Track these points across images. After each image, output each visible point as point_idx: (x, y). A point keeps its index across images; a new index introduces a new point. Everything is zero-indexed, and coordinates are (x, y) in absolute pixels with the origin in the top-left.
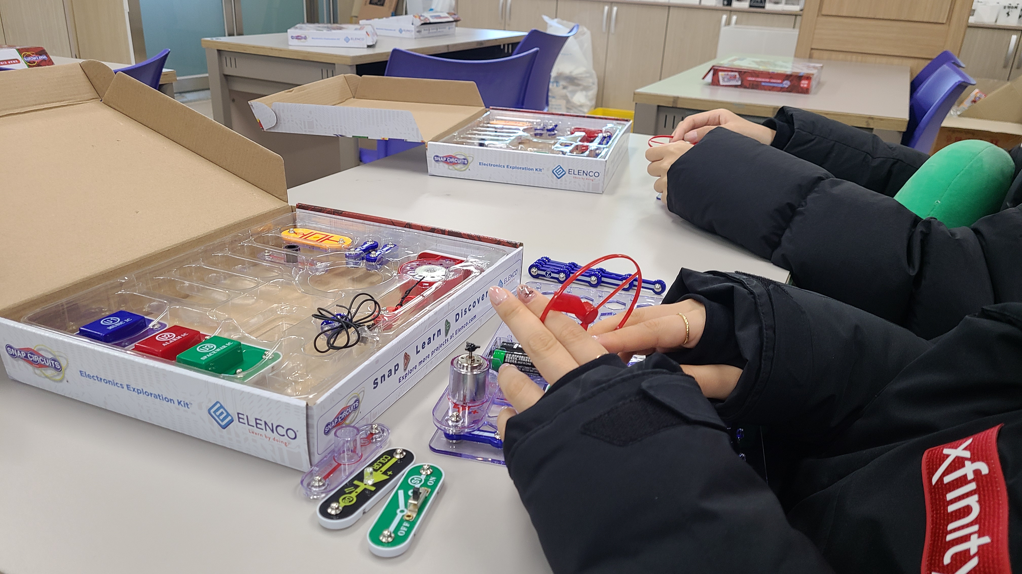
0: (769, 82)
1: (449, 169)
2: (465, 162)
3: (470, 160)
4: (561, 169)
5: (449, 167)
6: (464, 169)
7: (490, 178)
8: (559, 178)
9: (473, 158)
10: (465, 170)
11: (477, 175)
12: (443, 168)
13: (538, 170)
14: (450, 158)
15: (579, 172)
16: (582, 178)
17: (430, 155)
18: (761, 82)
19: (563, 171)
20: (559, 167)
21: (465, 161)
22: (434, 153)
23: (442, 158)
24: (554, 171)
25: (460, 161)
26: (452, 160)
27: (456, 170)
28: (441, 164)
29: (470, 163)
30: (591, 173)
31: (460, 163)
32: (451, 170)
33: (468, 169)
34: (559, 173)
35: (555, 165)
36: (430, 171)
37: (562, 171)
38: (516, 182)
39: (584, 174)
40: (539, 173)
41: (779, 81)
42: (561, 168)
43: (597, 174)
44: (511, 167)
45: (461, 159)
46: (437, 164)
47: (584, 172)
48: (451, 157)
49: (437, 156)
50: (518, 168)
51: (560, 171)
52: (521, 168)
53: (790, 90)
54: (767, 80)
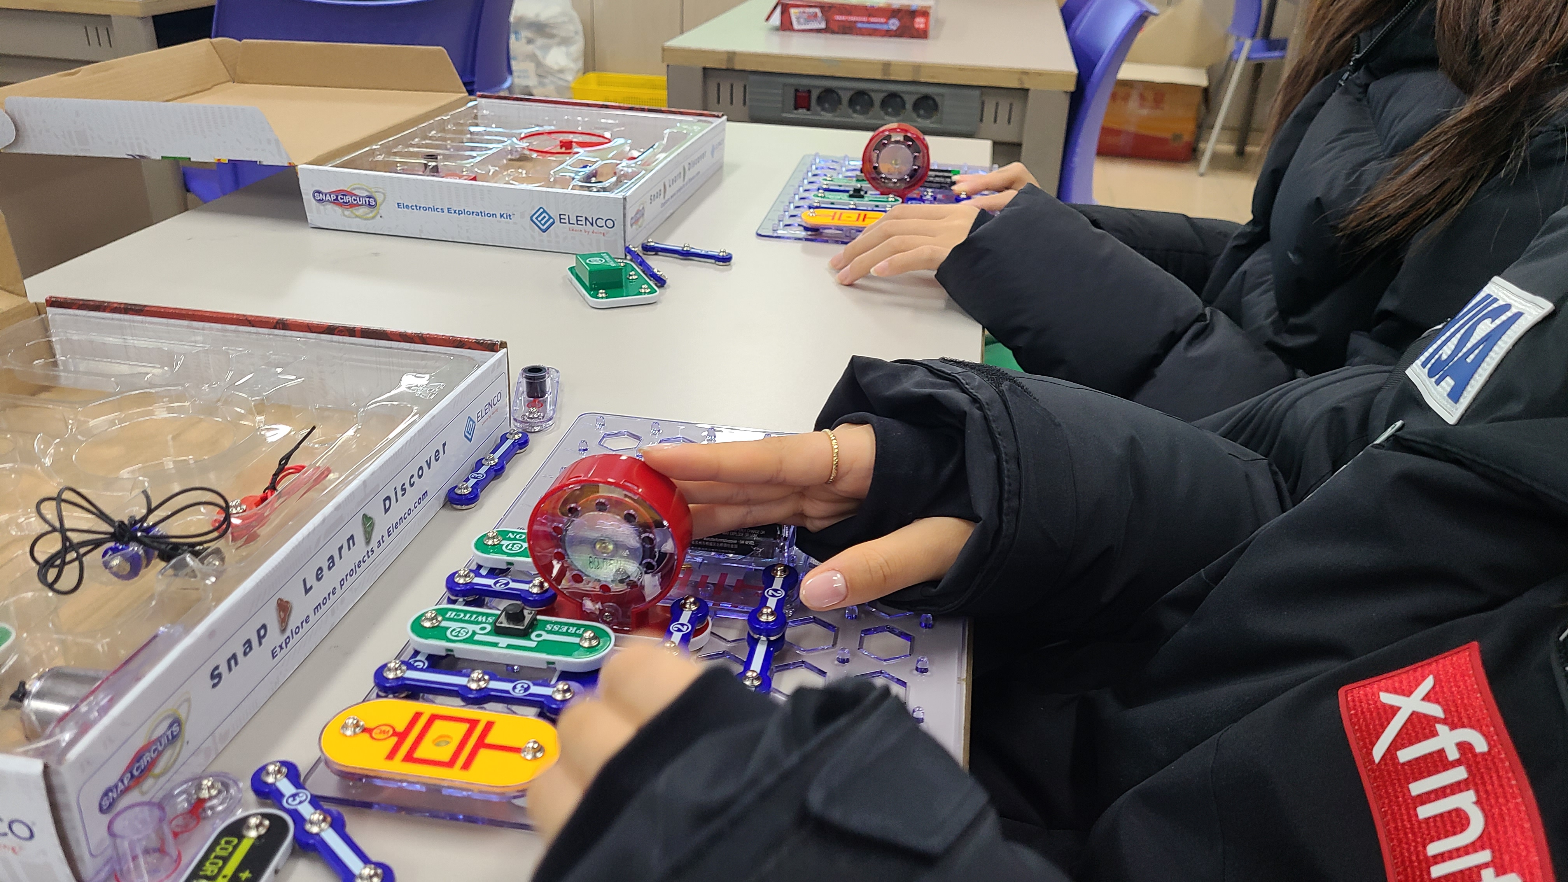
0: (868, 22)
1: (344, 215)
2: (371, 203)
3: (379, 198)
4: (544, 214)
5: (343, 213)
6: (371, 215)
7: (421, 231)
8: (544, 231)
9: (384, 194)
10: (373, 218)
11: (397, 226)
12: (332, 214)
13: (505, 216)
14: (343, 195)
15: (577, 220)
16: (585, 232)
17: (306, 188)
18: (855, 22)
19: (550, 217)
20: (541, 210)
21: (371, 200)
22: (313, 186)
23: (328, 195)
24: (534, 218)
25: (362, 201)
26: (347, 199)
27: (357, 216)
28: (329, 206)
29: (380, 205)
30: (600, 220)
31: (362, 205)
32: (349, 217)
33: (379, 216)
34: (543, 222)
35: (533, 208)
36: (311, 220)
37: (547, 217)
38: (468, 238)
39: (587, 222)
40: (506, 222)
41: (883, 20)
42: (544, 211)
43: (610, 224)
44: (455, 212)
45: (363, 197)
46: (321, 207)
47: (586, 219)
48: (345, 193)
49: (319, 192)
50: (469, 213)
51: (545, 217)
52: (473, 213)
53: (900, 33)
54: (865, 19)
